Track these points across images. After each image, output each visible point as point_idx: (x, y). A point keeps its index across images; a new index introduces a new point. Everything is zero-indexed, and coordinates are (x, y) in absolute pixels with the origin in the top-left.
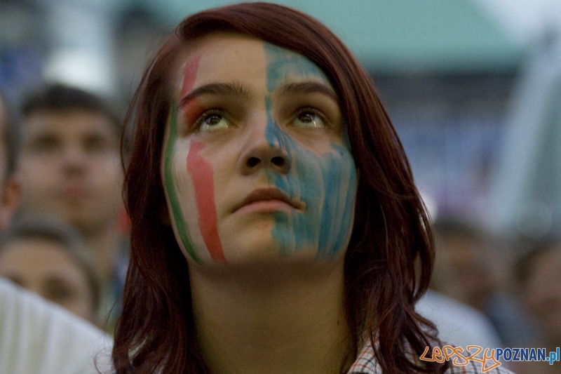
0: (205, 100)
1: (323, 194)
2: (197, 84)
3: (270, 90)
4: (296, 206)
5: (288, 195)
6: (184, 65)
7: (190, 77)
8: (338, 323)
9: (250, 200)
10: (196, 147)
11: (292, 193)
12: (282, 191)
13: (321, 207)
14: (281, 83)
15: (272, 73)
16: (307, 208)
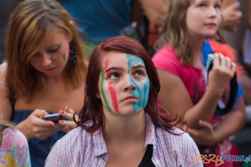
0: (112, 71)
1: (143, 94)
2: (109, 67)
3: (129, 68)
4: (137, 99)
5: (136, 97)
6: (104, 60)
7: (107, 64)
8: (142, 123)
9: (126, 99)
10: (110, 83)
11: (136, 96)
12: (134, 96)
13: (143, 98)
14: (131, 66)
15: (129, 63)
16: (140, 99)
